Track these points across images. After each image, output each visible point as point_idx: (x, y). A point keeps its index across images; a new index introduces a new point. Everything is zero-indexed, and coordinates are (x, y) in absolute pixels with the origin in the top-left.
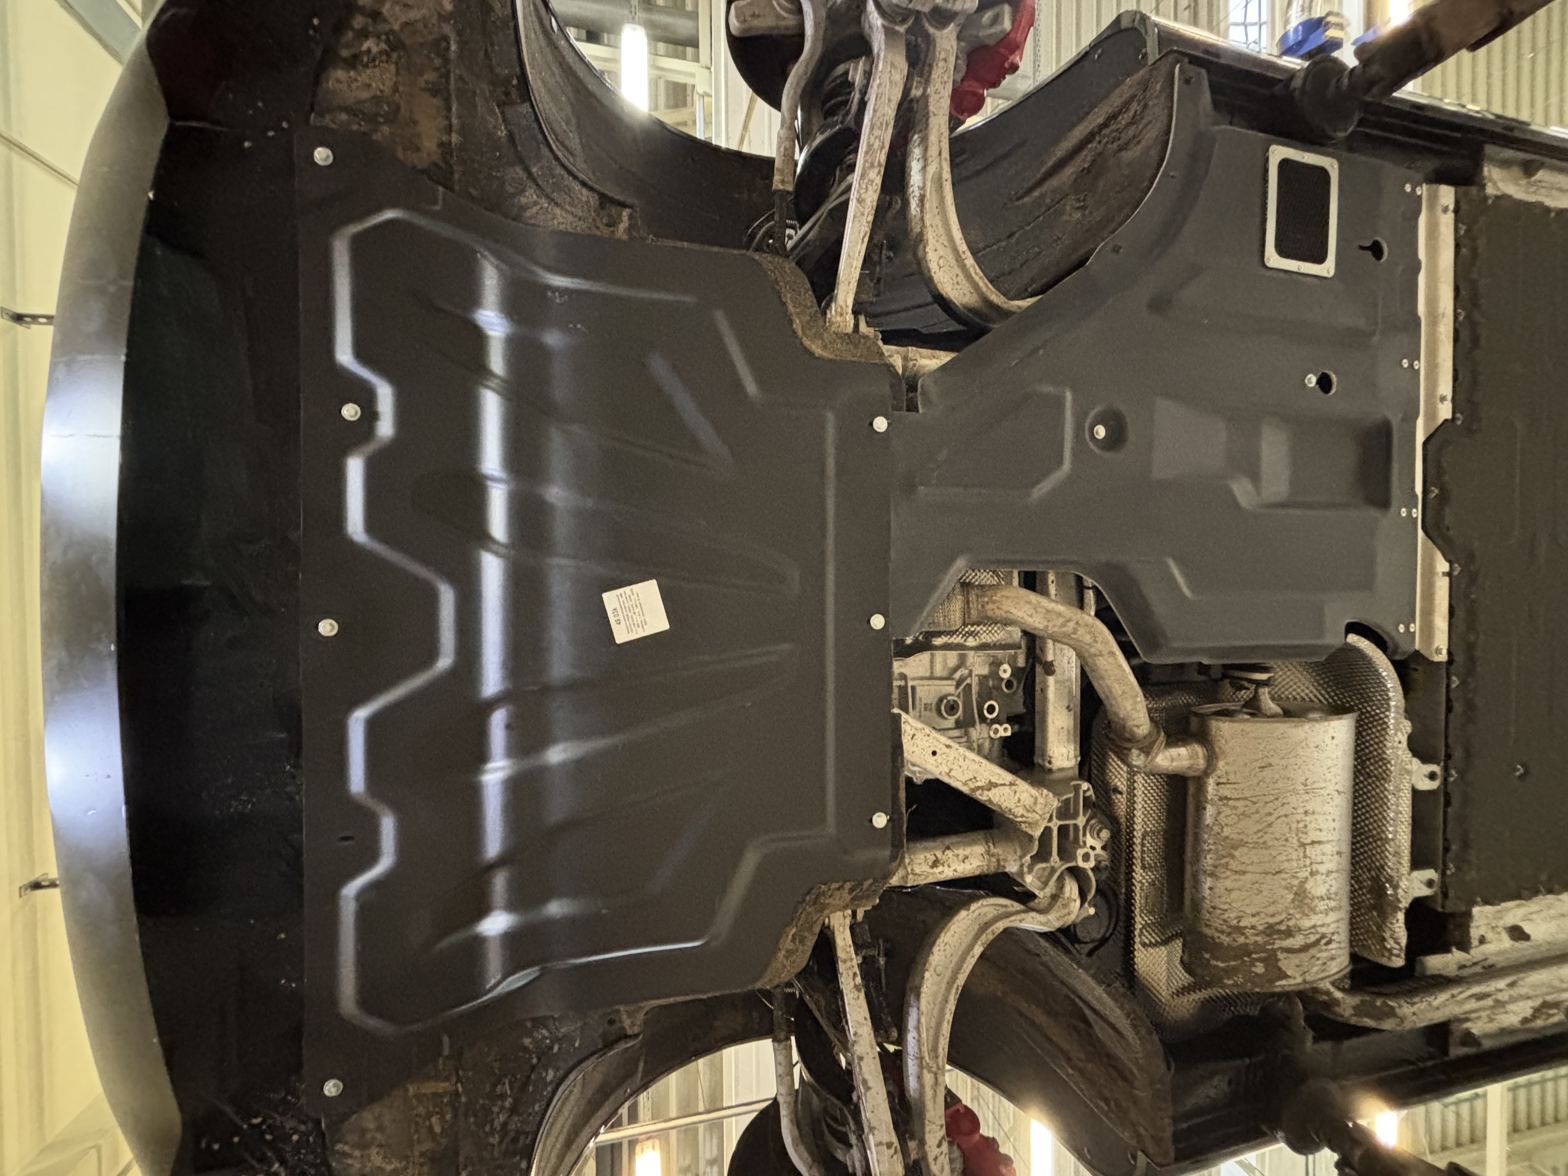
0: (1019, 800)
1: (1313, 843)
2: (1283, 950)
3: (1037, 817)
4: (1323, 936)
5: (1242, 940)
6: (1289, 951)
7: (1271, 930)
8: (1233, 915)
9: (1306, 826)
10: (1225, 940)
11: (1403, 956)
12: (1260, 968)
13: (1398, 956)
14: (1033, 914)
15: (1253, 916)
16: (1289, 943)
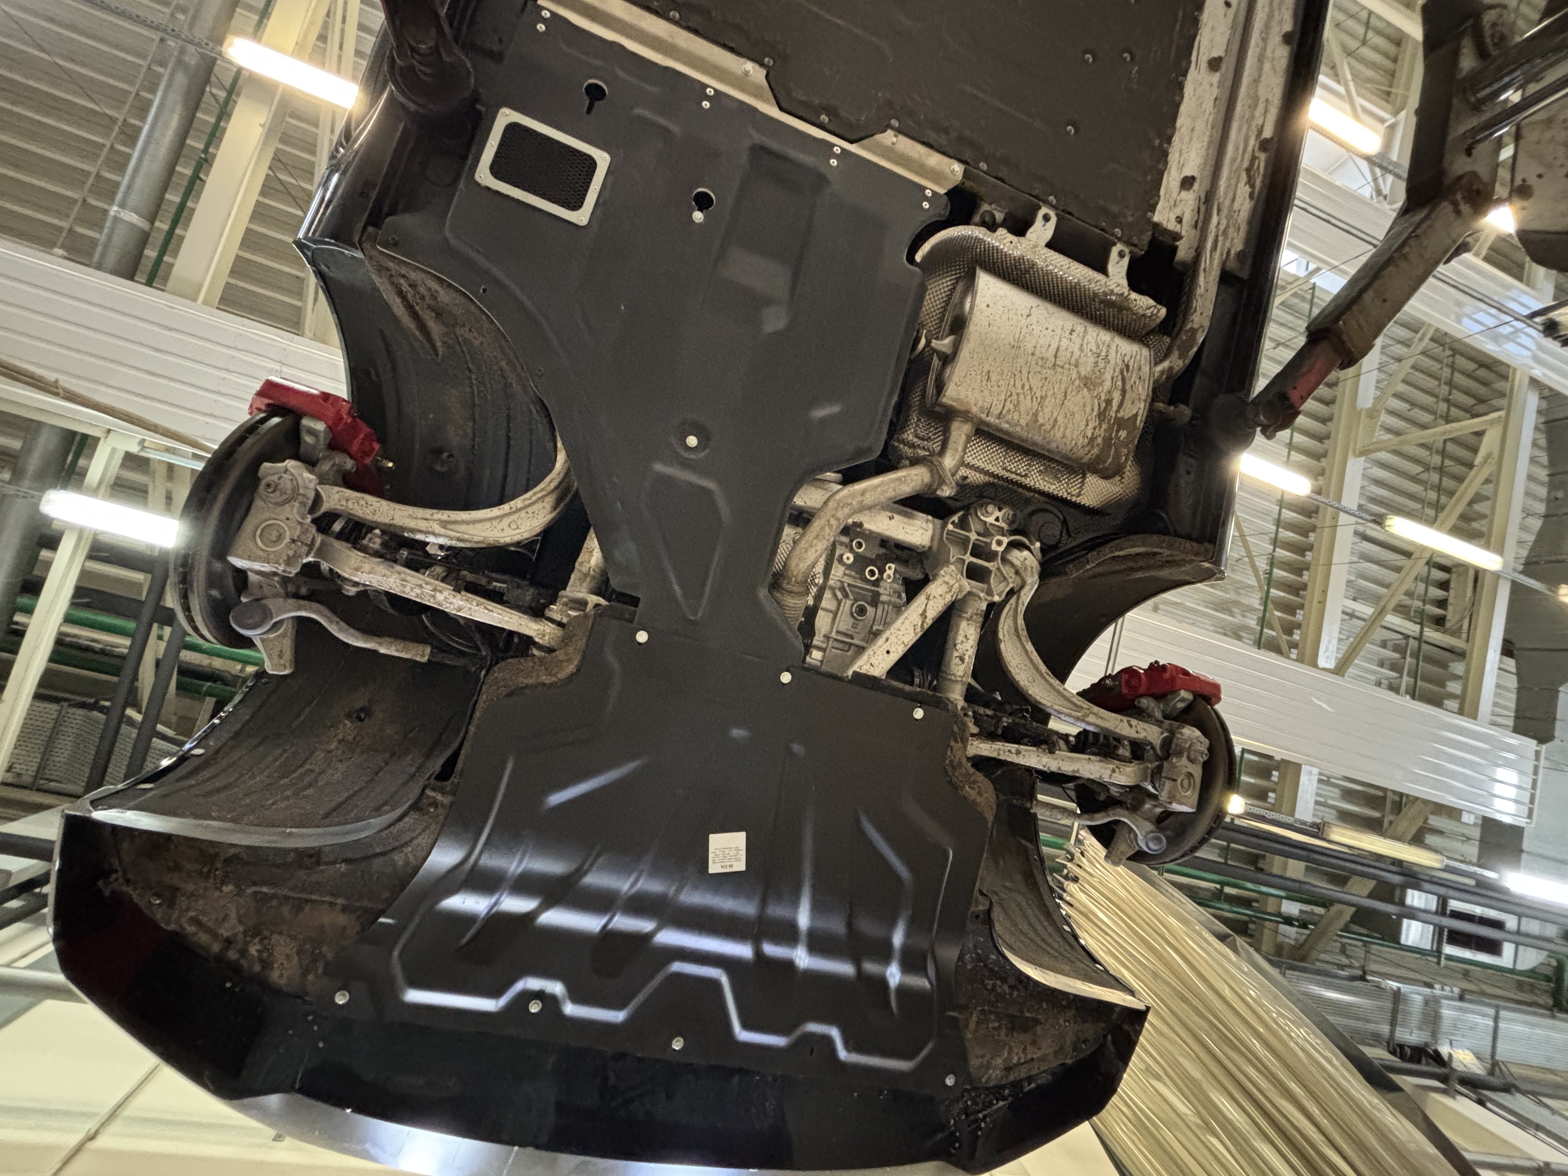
0: (941, 595)
1: (1056, 356)
2: (1118, 411)
3: (957, 585)
4: (1122, 372)
5: (1100, 440)
6: (1120, 405)
7: (1102, 416)
8: (1081, 440)
9: (1042, 358)
10: (1096, 451)
11: (1159, 307)
12: (1123, 434)
13: (1159, 311)
14: (1022, 593)
15: (1087, 425)
16: (1115, 404)
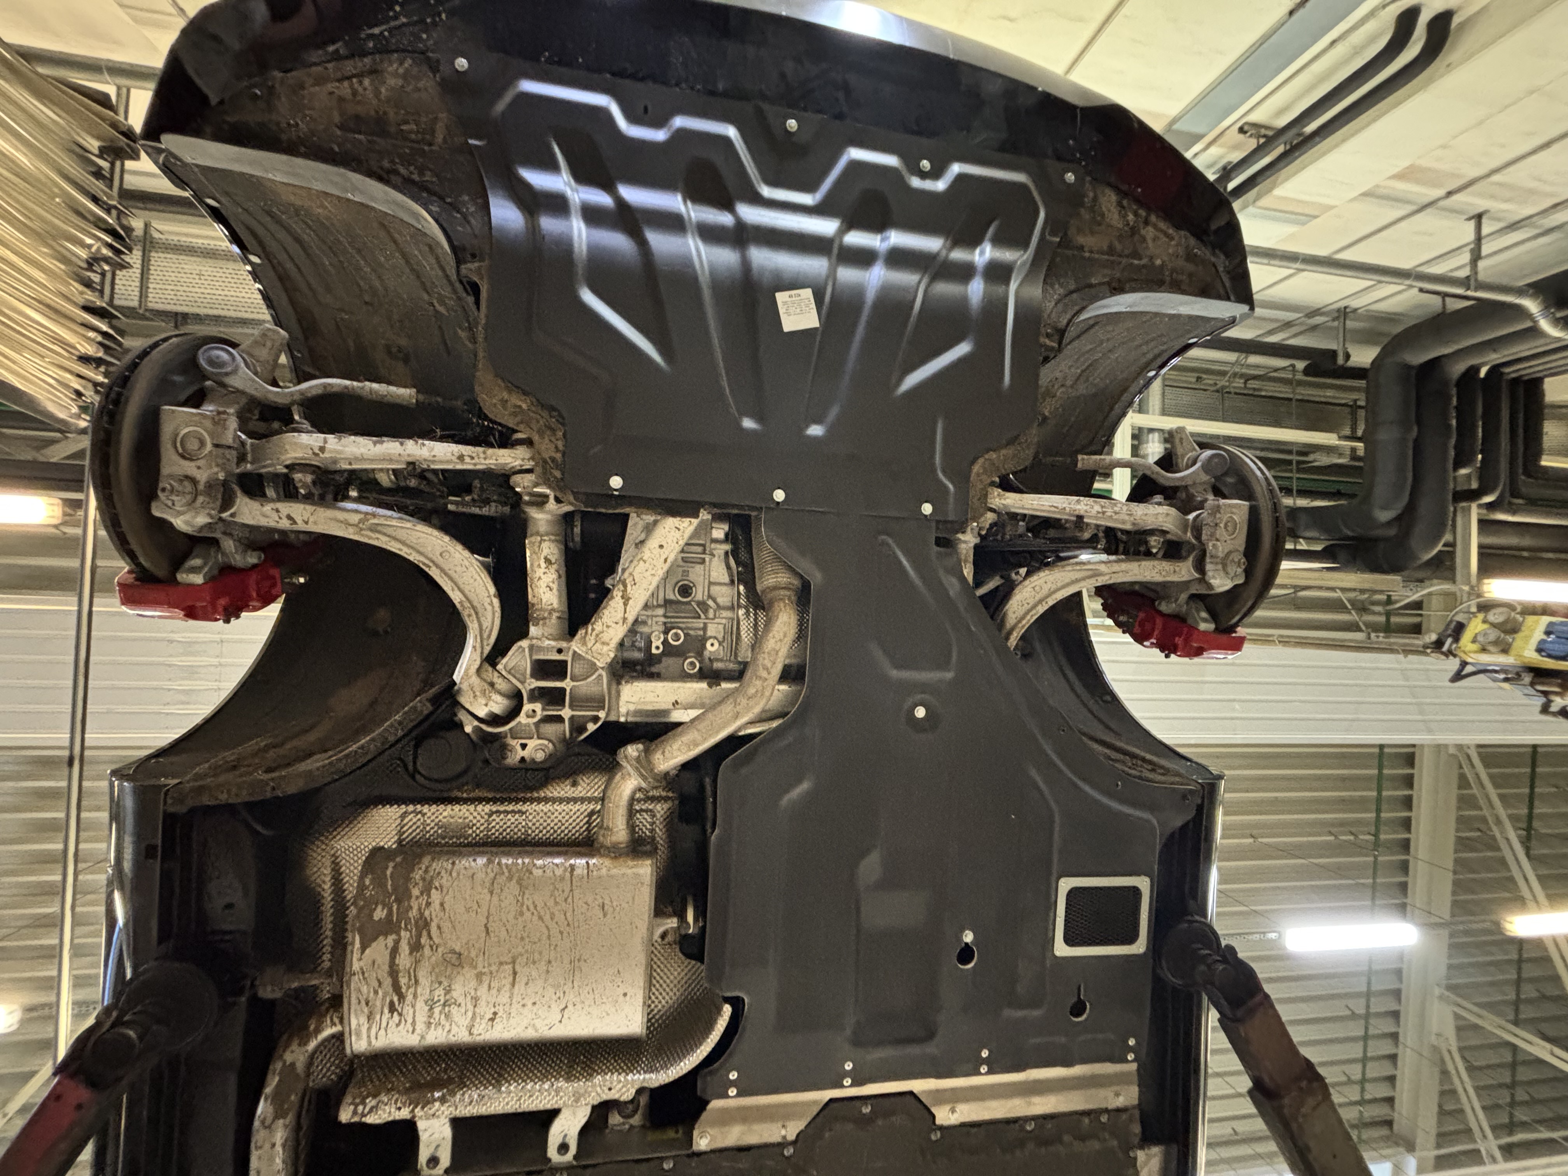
0: (608, 627)
1: (515, 973)
2: (397, 942)
3: (590, 645)
4: (402, 997)
5: (416, 892)
6: (394, 951)
7: (423, 924)
8: (444, 881)
9: (534, 962)
10: (417, 875)
11: (356, 1119)
12: (379, 914)
13: (355, 1113)
14: (478, 662)
15: (442, 904)
16: (404, 948)
